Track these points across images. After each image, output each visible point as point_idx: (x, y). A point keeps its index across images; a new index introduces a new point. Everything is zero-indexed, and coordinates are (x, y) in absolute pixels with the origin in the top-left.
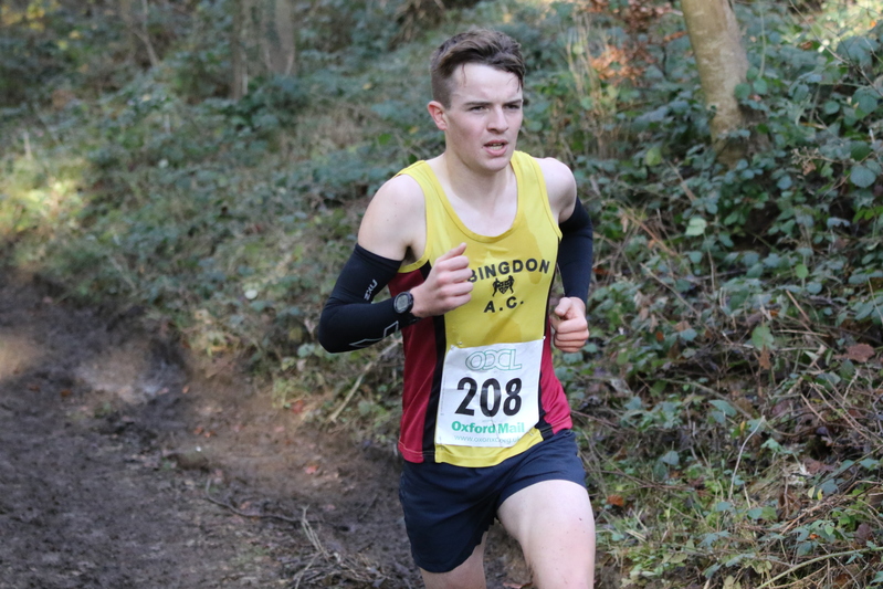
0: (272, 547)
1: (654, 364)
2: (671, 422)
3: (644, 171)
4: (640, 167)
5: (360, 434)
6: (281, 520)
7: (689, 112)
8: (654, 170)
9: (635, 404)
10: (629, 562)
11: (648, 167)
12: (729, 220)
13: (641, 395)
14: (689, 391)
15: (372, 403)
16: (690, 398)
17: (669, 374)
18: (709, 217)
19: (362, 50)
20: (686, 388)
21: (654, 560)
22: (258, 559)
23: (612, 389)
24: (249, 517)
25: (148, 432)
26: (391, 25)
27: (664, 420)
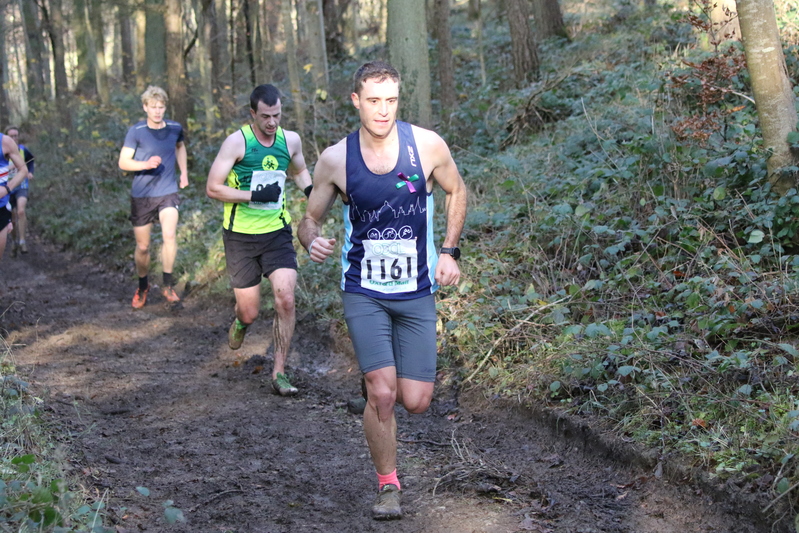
0: (427, 459)
1: (728, 329)
2: (744, 364)
3: (712, 204)
4: (709, 200)
5: (490, 391)
6: (432, 444)
7: (747, 160)
8: (719, 203)
9: (714, 355)
10: (714, 463)
11: (714, 201)
12: (781, 234)
13: (718, 349)
14: (757, 347)
15: (500, 368)
16: (756, 351)
17: (740, 334)
18: (765, 230)
19: (480, 149)
20: (753, 345)
21: (734, 460)
22: (416, 467)
23: (695, 346)
24: (407, 442)
25: (324, 392)
26: (503, 132)
27: (738, 363)
